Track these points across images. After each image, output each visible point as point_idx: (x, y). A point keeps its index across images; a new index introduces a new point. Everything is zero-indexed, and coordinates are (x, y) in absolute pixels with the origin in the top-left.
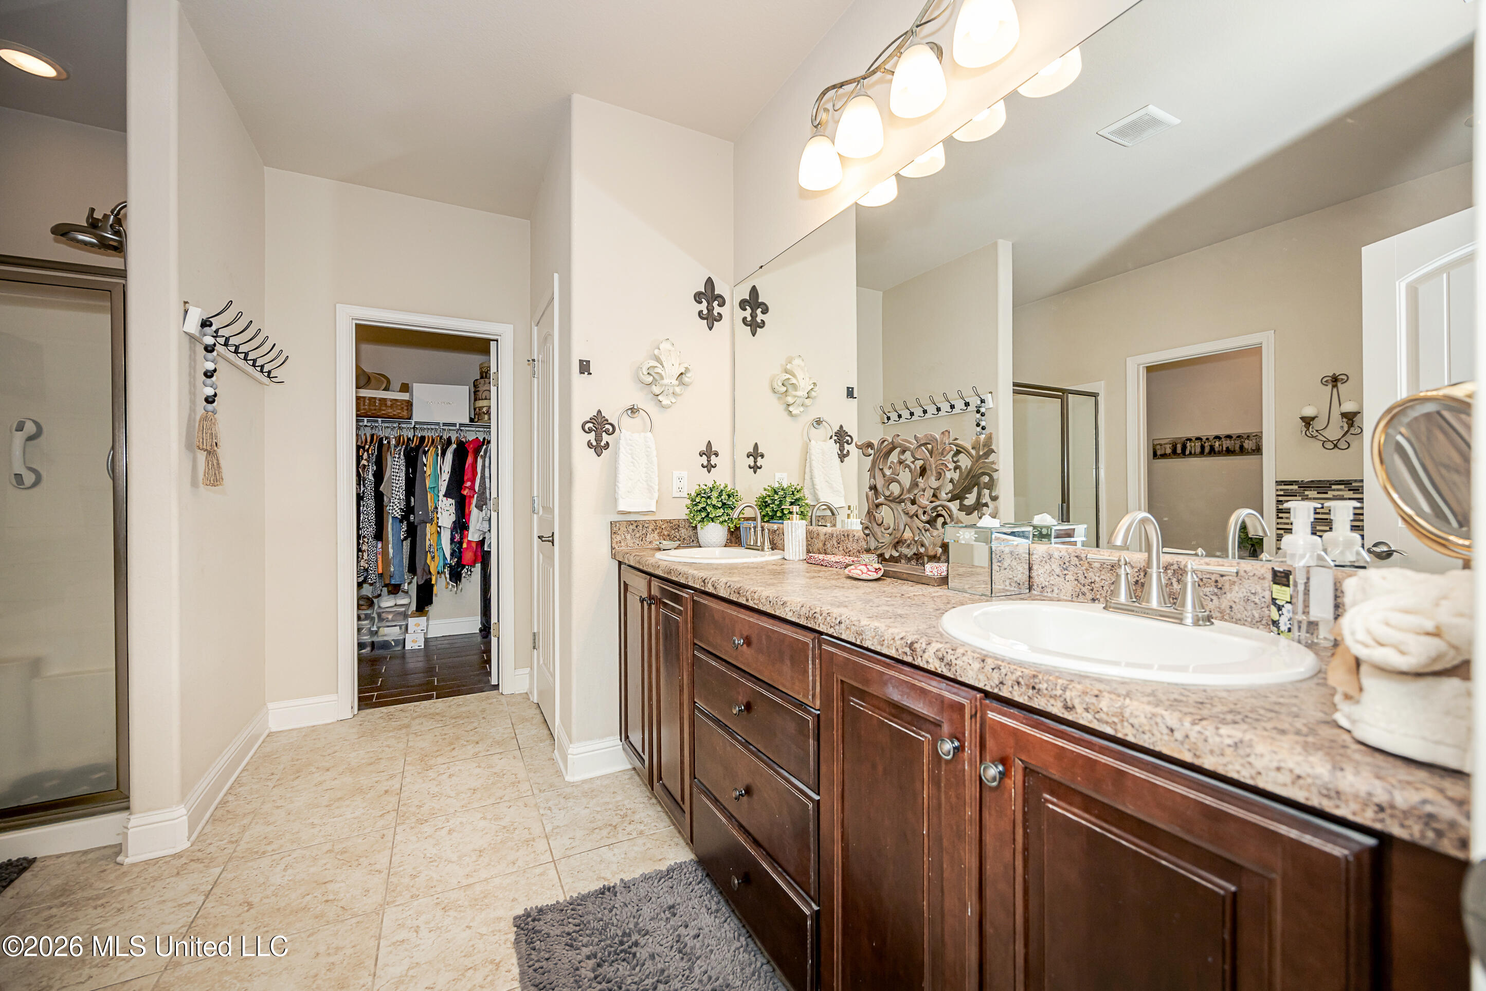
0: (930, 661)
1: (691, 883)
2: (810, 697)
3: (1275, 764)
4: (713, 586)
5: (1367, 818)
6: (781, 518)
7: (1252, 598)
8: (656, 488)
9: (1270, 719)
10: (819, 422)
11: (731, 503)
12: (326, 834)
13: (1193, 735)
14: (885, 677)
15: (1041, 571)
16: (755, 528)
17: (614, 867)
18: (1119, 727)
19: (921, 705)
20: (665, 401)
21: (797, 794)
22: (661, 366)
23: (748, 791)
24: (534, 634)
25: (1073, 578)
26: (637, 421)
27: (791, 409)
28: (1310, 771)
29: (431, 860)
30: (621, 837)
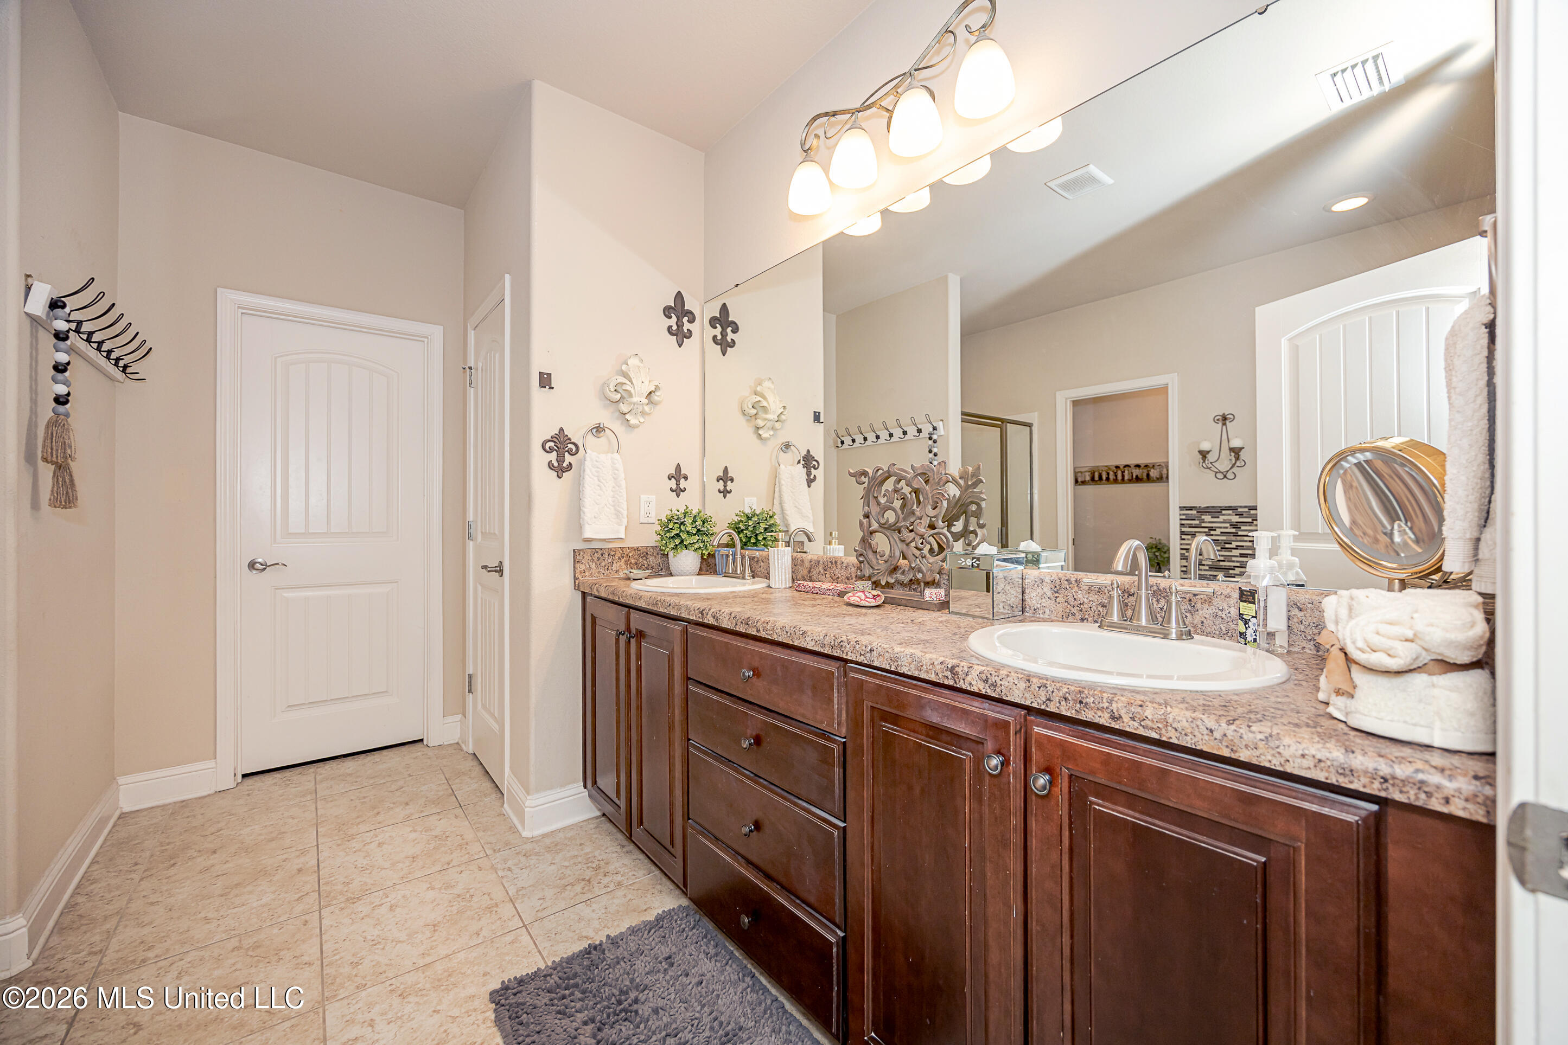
0: (974, 683)
1: (684, 929)
2: (836, 726)
3: (1301, 752)
4: (714, 617)
5: (1374, 789)
6: (755, 544)
7: (1220, 613)
8: (625, 513)
9: (1282, 716)
10: (787, 446)
11: (706, 529)
12: (228, 928)
13: (1230, 733)
14: (923, 701)
15: (1034, 594)
16: (734, 555)
17: (596, 924)
18: (1163, 731)
19: (963, 725)
20: (633, 421)
21: (819, 823)
22: (630, 383)
23: (758, 826)
24: (470, 676)
25: (1063, 600)
26: (602, 440)
27: (761, 432)
28: (1328, 755)
29: (374, 943)
30: (597, 891)
